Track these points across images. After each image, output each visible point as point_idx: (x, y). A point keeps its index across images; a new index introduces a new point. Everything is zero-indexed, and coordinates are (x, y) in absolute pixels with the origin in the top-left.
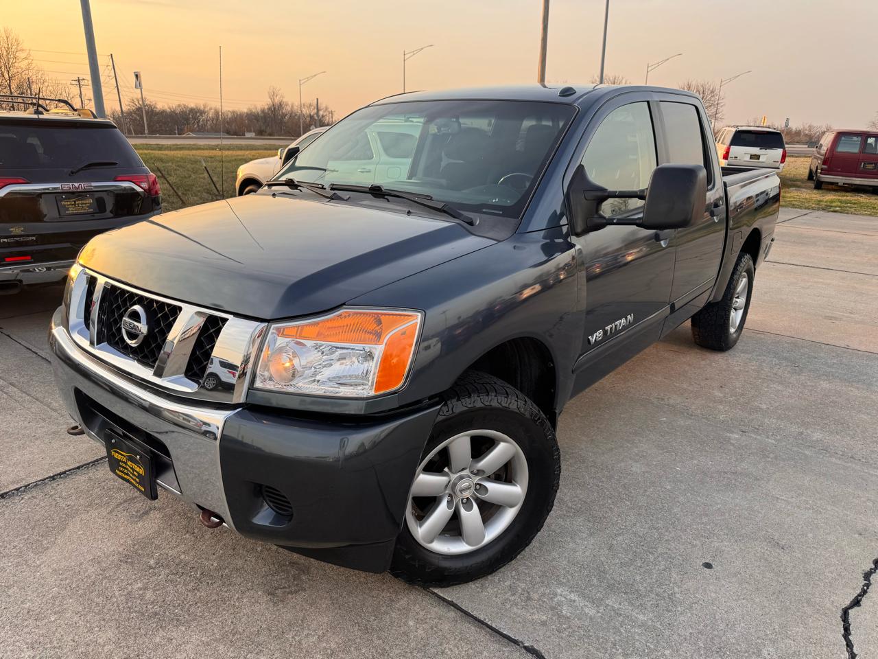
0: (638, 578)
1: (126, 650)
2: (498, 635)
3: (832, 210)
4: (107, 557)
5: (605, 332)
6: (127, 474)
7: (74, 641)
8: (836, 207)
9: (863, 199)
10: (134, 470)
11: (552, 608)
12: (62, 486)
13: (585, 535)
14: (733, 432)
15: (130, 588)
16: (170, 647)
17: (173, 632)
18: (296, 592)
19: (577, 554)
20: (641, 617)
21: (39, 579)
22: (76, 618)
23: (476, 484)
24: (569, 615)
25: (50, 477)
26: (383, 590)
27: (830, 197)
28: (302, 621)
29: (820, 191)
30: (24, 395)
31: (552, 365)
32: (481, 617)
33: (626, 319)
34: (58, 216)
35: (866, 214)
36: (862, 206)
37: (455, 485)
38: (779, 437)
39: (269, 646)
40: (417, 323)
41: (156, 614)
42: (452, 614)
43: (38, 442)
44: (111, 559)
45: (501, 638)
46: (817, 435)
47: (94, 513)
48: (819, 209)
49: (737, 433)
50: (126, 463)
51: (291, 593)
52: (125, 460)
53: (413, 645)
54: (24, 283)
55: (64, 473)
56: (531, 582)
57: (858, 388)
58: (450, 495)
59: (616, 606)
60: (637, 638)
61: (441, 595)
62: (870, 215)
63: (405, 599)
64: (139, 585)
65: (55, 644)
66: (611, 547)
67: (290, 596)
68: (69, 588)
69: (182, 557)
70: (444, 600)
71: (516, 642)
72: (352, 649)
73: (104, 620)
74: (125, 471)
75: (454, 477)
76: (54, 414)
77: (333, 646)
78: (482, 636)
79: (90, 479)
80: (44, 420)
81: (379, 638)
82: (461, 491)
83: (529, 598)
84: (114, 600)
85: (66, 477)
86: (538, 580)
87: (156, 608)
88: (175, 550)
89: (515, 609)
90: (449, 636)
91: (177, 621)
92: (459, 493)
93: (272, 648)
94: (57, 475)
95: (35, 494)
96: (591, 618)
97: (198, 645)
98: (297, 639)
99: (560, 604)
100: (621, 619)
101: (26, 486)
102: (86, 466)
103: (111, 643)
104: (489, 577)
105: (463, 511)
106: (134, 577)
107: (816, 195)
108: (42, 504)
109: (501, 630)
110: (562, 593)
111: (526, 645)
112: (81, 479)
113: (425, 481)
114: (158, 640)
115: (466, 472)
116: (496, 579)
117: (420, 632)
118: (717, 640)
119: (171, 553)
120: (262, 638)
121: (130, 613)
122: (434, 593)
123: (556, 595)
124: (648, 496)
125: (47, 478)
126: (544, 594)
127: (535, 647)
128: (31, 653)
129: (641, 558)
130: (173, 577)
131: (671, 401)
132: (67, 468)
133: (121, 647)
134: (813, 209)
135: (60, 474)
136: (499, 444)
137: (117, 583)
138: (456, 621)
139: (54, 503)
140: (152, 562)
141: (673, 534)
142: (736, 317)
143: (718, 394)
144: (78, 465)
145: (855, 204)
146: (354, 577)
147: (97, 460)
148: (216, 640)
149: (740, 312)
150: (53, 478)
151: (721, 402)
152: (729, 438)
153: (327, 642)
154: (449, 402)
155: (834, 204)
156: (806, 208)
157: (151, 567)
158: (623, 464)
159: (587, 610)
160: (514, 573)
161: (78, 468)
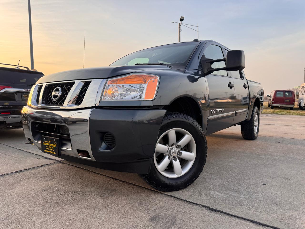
0: (240, 188)
1: (45, 212)
2: (191, 203)
3: (278, 114)
4: (37, 190)
5: (216, 111)
6: (49, 150)
7: (24, 210)
8: (279, 113)
9: (288, 111)
10: (52, 147)
11: (210, 196)
12: (18, 174)
13: (217, 179)
14: (262, 156)
15: (46, 197)
16: (63, 211)
17: (64, 207)
18: (111, 196)
19: (216, 183)
20: (244, 197)
21: (9, 196)
22: (25, 205)
23: (178, 152)
24: (217, 197)
25: (14, 172)
26: (145, 194)
27: (276, 111)
28: (115, 202)
29: (273, 109)
30: (4, 155)
31: (200, 114)
32: (184, 199)
33: (222, 109)
34: (21, 100)
35: (290, 115)
36: (288, 113)
37: (170, 151)
38: (279, 157)
39: (102, 209)
40: (158, 79)
41: (57, 203)
42: (172, 199)
43: (9, 165)
44: (38, 190)
45: (193, 204)
46: (291, 156)
47: (31, 180)
48: (274, 114)
49: (264, 156)
50: (49, 146)
51: (110, 196)
52: (49, 145)
53: (159, 207)
54: (7, 122)
55: (20, 171)
56: (200, 190)
57: (302, 146)
58: (169, 155)
59: (234, 195)
60: (244, 201)
61: (167, 194)
62: (291, 115)
63: (154, 196)
64: (50, 196)
65: (16, 211)
66: (228, 181)
67: (109, 197)
68: (22, 197)
69: (66, 189)
70: (169, 195)
71: (198, 205)
72: (136, 208)
73: (36, 205)
74: (48, 149)
75: (170, 148)
76: (16, 158)
77: (128, 208)
78: (185, 204)
79: (29, 172)
80: (11, 160)
81: (146, 205)
82: (173, 153)
83: (200, 194)
84: (40, 200)
85: (20, 172)
86: (203, 189)
87: (57, 201)
88: (63, 188)
89: (196, 197)
90: (172, 204)
91: (66, 204)
92: (172, 154)
93: (104, 210)
94: (17, 171)
95: (8, 176)
96: (225, 198)
97: (74, 210)
98: (113, 207)
99: (212, 195)
100: (236, 197)
101: (5, 174)
102: (28, 169)
103: (39, 210)
104: (185, 190)
105: (174, 162)
106: (47, 194)
107: (272, 110)
108: (11, 178)
109: (192, 202)
110: (212, 193)
111: (202, 205)
112: (26, 172)
113: (160, 147)
114: (58, 209)
115: (174, 146)
116: (187, 190)
117: (161, 203)
118: (273, 201)
119: (62, 188)
120: (99, 207)
121: (47, 203)
122: (164, 194)
123: (211, 193)
124: (237, 170)
125: (13, 172)
126: (206, 193)
127: (206, 205)
128: (7, 214)
129: (239, 184)
130: (63, 193)
131: (239, 150)
132: (20, 170)
133: (43, 211)
134: (272, 114)
135: (18, 171)
136: (185, 135)
137: (41, 195)
138: (175, 200)
139: (16, 178)
140: (54, 190)
141: (249, 178)
142: (256, 128)
143: (255, 149)
144: (24, 169)
145: (285, 112)
146: (133, 191)
147: (32, 168)
148: (82, 208)
149: (257, 127)
150: (15, 172)
151: (256, 150)
152: (262, 157)
153: (126, 207)
154: (168, 116)
155: (278, 112)
156: (270, 114)
157: (54, 192)
158: (226, 164)
159: (223, 196)
160: (193, 188)
161: (25, 170)
